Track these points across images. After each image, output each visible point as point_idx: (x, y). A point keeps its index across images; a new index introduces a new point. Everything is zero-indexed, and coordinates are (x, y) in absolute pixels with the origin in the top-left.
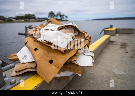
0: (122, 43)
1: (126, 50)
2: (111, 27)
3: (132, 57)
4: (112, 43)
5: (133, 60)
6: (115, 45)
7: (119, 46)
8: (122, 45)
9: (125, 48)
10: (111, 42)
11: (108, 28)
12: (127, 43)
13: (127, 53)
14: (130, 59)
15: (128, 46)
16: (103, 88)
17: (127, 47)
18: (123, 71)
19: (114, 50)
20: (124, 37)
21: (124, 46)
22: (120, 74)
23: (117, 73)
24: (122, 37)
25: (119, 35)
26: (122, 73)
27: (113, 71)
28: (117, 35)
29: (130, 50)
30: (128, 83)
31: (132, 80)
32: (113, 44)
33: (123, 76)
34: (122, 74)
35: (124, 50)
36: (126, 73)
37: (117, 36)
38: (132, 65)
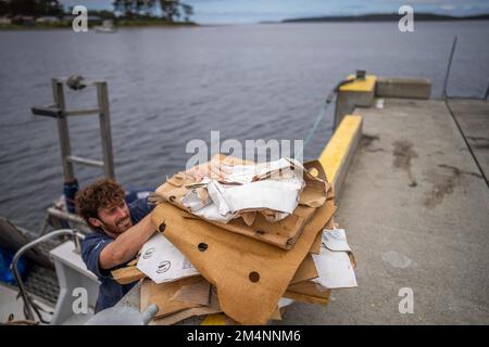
0: (398, 144)
1: (410, 176)
2: (361, 75)
3: (428, 203)
4: (367, 144)
5: (431, 212)
6: (380, 153)
7: (390, 158)
8: (399, 150)
9: (407, 165)
10: (365, 141)
11: (351, 81)
12: (412, 145)
13: (414, 185)
14: (424, 209)
15: (416, 156)
16: (365, 316)
17: (413, 161)
18: (410, 257)
19: (378, 176)
20: (403, 114)
21: (403, 154)
22: (403, 267)
23: (395, 265)
24: (396, 114)
25: (385, 104)
26: (408, 262)
27: (384, 259)
28: (380, 103)
29: (423, 174)
30: (425, 296)
31: (433, 284)
32: (370, 147)
33: (410, 274)
34: (406, 265)
35: (406, 173)
36: (416, 264)
37: (379, 110)
38: (430, 232)
